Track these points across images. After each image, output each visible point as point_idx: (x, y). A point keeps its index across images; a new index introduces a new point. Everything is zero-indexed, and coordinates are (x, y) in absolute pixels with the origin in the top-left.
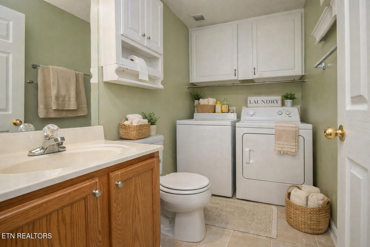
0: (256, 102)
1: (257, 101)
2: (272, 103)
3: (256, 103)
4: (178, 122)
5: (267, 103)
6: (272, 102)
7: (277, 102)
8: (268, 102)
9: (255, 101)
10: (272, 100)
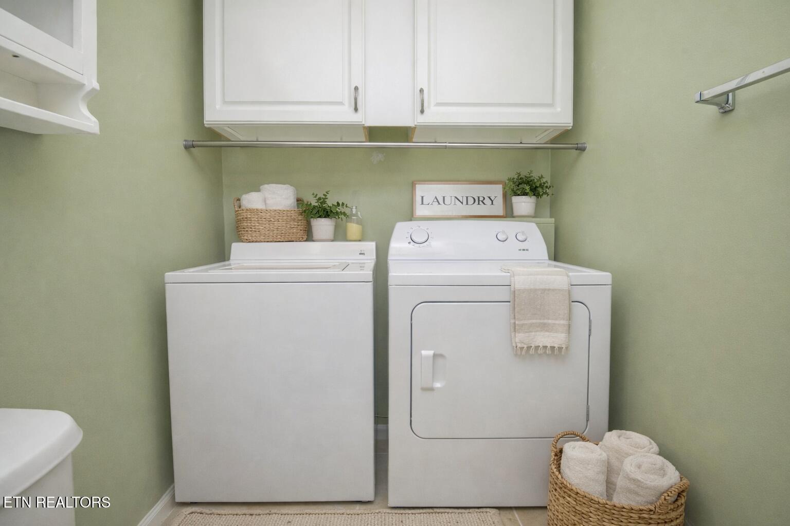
0: (441, 202)
1: (444, 197)
2: (479, 204)
3: (439, 204)
4: (169, 276)
5: (467, 204)
6: (481, 203)
7: (492, 201)
8: (471, 201)
9: (436, 198)
10: (479, 197)
